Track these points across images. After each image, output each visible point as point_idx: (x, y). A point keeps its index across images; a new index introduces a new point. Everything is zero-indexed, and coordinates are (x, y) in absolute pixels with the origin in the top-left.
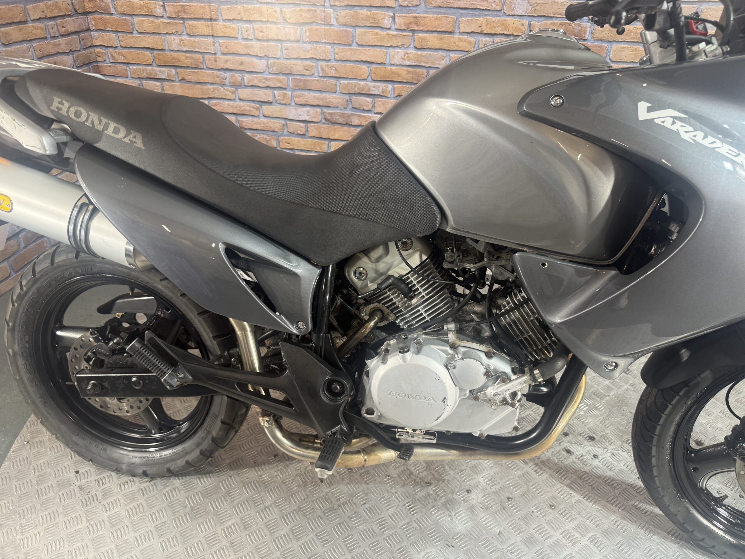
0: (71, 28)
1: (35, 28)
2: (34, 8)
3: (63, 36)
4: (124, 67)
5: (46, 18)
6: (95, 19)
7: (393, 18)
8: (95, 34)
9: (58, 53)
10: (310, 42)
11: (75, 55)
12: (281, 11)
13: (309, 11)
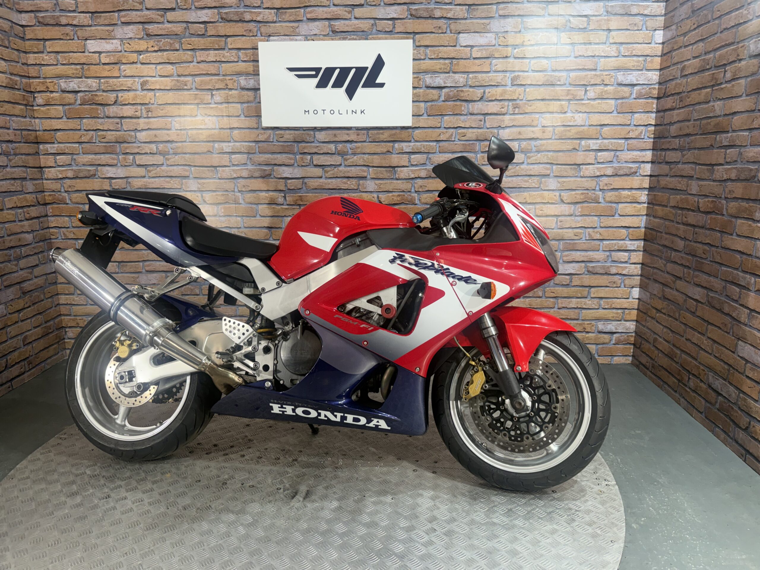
0: (34, 214)
1: (8, 214)
2: (9, 200)
3: (27, 220)
4: (73, 242)
5: (17, 207)
6: (52, 208)
7: (285, 197)
8: (52, 219)
9: (23, 232)
10: (225, 216)
11: (35, 233)
12: (202, 196)
13: (223, 195)
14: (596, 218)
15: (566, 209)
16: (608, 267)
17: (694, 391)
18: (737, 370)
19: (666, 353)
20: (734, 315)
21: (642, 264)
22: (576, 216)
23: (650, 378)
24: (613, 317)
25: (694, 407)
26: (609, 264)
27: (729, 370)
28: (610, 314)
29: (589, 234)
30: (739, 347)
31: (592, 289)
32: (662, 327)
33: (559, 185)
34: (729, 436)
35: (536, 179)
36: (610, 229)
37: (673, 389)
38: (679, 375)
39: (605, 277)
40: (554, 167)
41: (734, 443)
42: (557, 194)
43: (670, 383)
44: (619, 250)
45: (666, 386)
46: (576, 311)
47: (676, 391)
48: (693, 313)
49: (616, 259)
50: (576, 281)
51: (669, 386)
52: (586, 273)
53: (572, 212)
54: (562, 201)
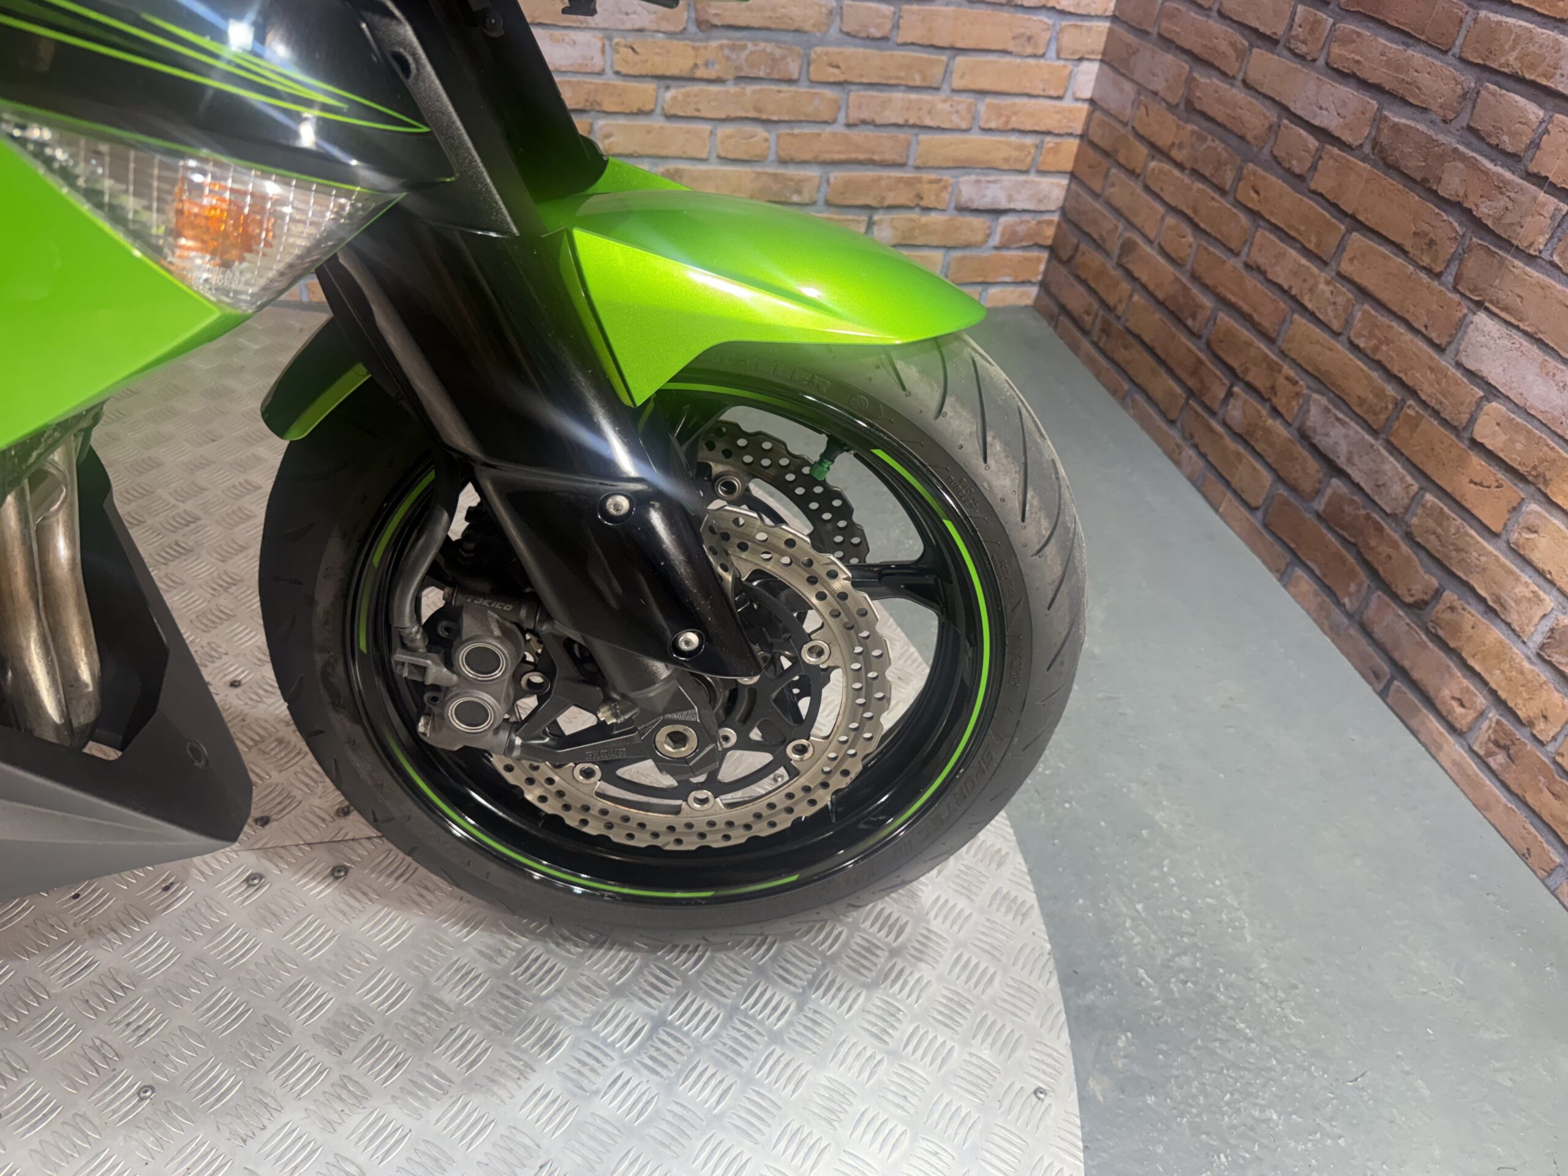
17: (1238, 436)
18: (1436, 413)
19: (1160, 296)
20: (1485, 210)
23: (1090, 363)
24: (1006, 160)
25: (1228, 484)
27: (1399, 405)
28: (1003, 147)
30: (1472, 335)
31: (961, 60)
32: (1161, 209)
34: (1339, 604)
37: (1163, 414)
38: (1194, 373)
39: (1006, 15)
41: (1354, 632)
43: (1158, 394)
45: (1139, 398)
46: (902, 135)
47: (1172, 422)
48: (1297, 179)
51: (1149, 398)
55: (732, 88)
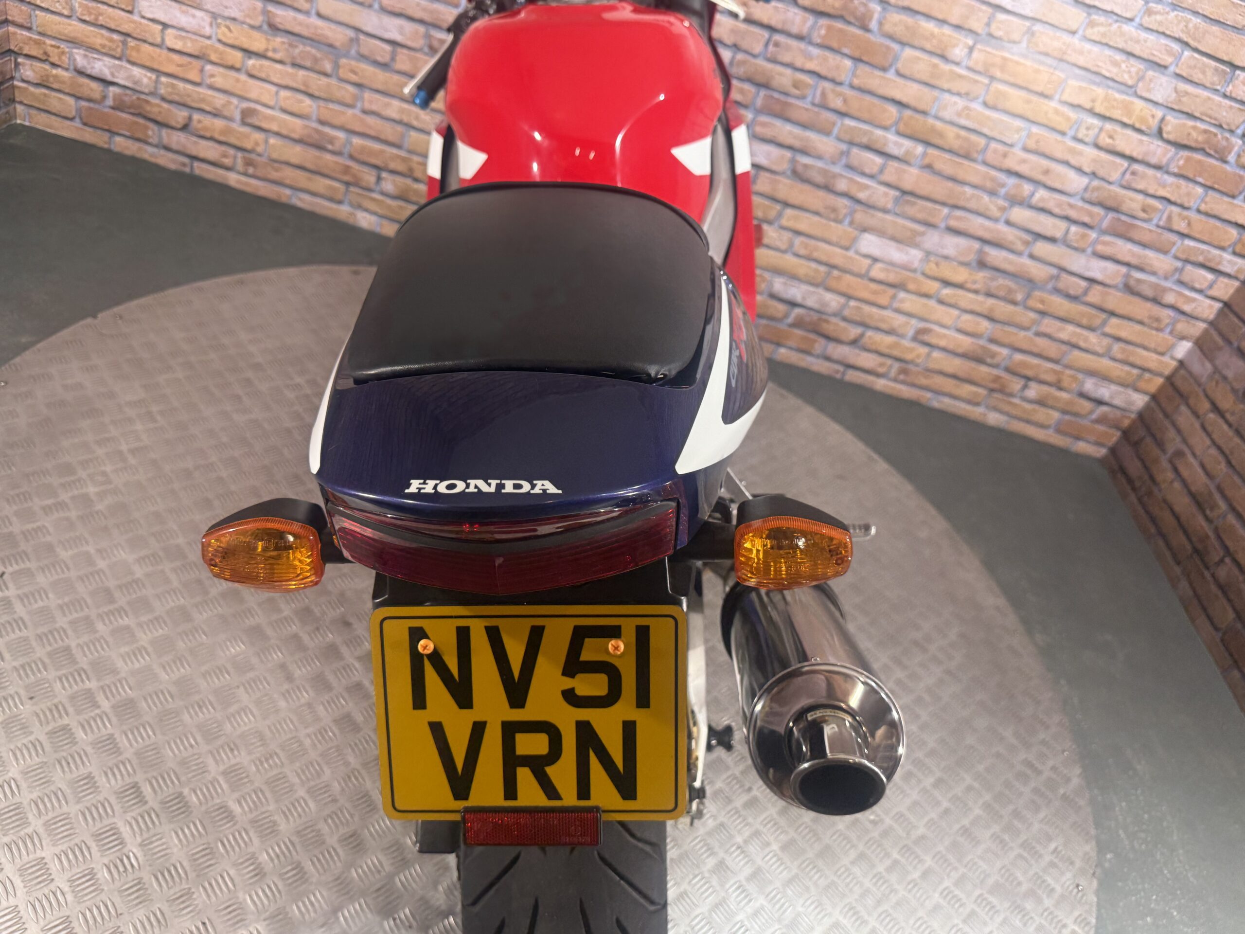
14: (1200, 190)
15: (1158, 151)
16: (1165, 290)
17: (1220, 586)
21: (1227, 305)
22: (1168, 173)
23: (1132, 509)
24: (1117, 377)
25: (1205, 610)
26: (1168, 284)
28: (1118, 370)
29: (1170, 218)
31: (1114, 321)
32: (1209, 443)
33: (1174, 95)
35: (1137, 66)
36: (1212, 221)
37: (1174, 557)
38: (1202, 542)
39: (1149, 305)
40: (1187, 53)
42: (1159, 113)
43: (1174, 544)
44: (1203, 266)
45: (1160, 541)
46: (1064, 348)
47: (1178, 563)
49: (1186, 278)
50: (1095, 295)
51: (1168, 544)
52: (1121, 286)
53: (1164, 161)
54: (1160, 132)
55: (981, 298)
